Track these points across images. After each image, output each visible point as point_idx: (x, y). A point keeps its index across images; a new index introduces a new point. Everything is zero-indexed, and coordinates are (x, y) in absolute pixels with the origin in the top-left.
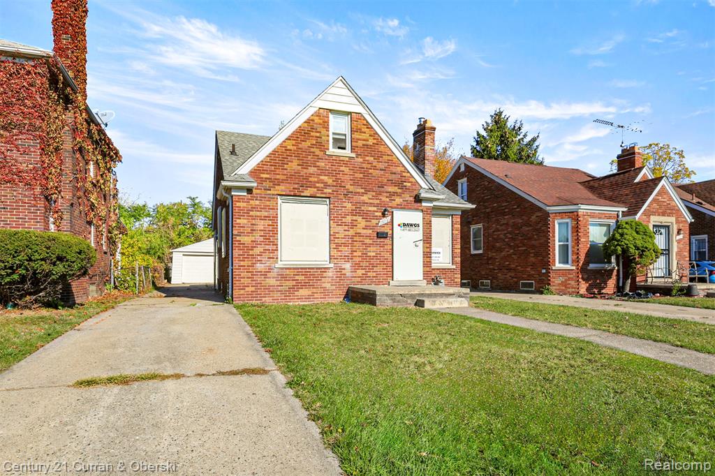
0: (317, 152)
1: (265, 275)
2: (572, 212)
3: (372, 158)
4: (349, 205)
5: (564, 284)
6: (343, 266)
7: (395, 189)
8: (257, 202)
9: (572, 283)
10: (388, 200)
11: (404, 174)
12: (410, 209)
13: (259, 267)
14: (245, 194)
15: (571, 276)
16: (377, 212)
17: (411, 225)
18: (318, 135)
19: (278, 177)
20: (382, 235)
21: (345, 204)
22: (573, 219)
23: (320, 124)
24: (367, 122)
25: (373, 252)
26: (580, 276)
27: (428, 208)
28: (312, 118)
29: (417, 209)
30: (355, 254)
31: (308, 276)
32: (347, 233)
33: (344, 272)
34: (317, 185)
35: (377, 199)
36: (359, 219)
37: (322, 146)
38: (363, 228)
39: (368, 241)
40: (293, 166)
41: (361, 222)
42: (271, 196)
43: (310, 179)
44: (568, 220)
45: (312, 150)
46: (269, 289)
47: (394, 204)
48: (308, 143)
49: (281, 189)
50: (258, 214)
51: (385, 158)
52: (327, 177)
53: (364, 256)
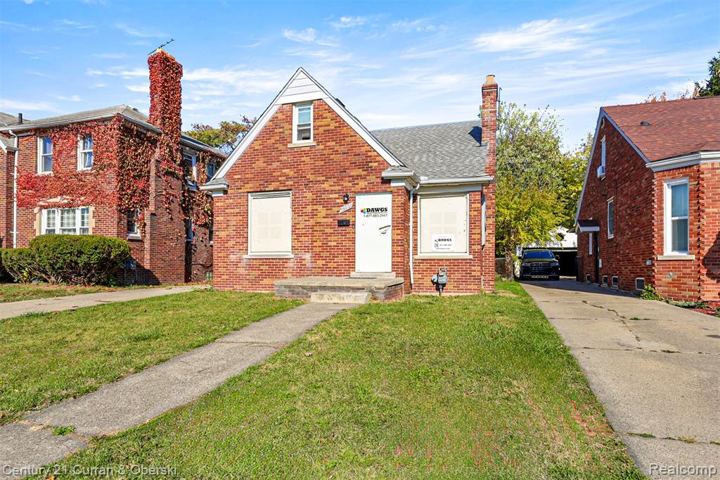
0: (281, 147)
1: (236, 264)
2: (690, 166)
3: (334, 143)
4: (309, 195)
5: (676, 283)
6: (304, 257)
7: (360, 172)
8: (231, 201)
9: (690, 282)
10: (350, 184)
11: (369, 154)
12: (376, 192)
13: (233, 258)
14: (222, 195)
15: (688, 271)
16: (338, 198)
17: (377, 210)
18: (281, 130)
19: (247, 176)
20: (344, 224)
21: (305, 195)
22: (691, 177)
23: (283, 119)
24: (329, 106)
25: (334, 241)
26: (704, 271)
27: (398, 188)
28: (276, 115)
29: (385, 192)
30: (315, 244)
31: (272, 266)
32: (307, 223)
33: (304, 262)
34: (280, 179)
35: (338, 185)
36: (320, 208)
37: (285, 140)
38: (324, 217)
39: (328, 230)
40: (260, 164)
41: (322, 211)
42: (242, 194)
43: (274, 174)
44: (685, 181)
45: (276, 146)
46: (239, 278)
47: (357, 188)
48: (273, 140)
49: (249, 187)
50: (232, 211)
51: (348, 139)
52: (288, 170)
53: (325, 246)
